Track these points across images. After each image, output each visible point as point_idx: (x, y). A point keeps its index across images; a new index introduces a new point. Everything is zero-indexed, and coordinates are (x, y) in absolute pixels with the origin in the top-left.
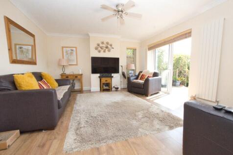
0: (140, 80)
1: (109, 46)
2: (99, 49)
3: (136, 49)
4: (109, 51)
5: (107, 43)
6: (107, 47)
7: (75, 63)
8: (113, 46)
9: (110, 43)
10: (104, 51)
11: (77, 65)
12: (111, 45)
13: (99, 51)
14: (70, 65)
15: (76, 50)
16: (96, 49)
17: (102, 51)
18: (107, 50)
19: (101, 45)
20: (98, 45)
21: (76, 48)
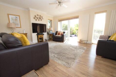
0: (58, 35)
1: (41, 18)
2: (36, 18)
3: (52, 20)
4: (41, 20)
5: (40, 16)
6: (40, 18)
7: (19, 26)
8: (43, 18)
9: (42, 16)
10: (39, 20)
11: (21, 27)
12: (42, 17)
13: (36, 20)
14: (17, 27)
15: (19, 18)
16: (34, 18)
17: (38, 20)
18: (40, 19)
19: (37, 16)
20: (35, 16)
21: (19, 16)
